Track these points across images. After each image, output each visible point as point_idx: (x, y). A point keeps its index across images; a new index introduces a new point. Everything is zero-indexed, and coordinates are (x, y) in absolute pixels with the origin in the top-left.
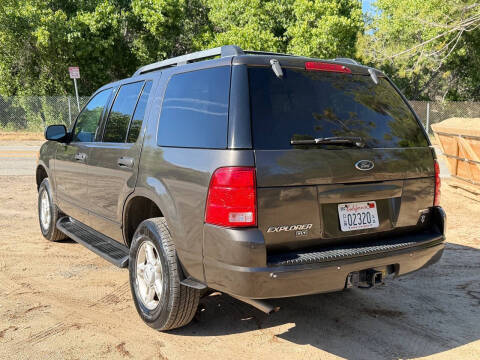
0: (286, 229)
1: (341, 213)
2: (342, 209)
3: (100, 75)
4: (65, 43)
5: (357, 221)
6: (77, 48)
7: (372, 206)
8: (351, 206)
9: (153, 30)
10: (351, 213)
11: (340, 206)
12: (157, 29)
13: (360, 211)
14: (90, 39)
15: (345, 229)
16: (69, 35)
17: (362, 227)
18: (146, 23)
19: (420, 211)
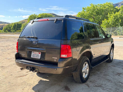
1: (32, 53)
5: (35, 56)
7: (40, 53)
8: (35, 52)
10: (34, 54)
11: (32, 52)
13: (36, 54)
15: (32, 57)
17: (36, 58)
19: (53, 58)
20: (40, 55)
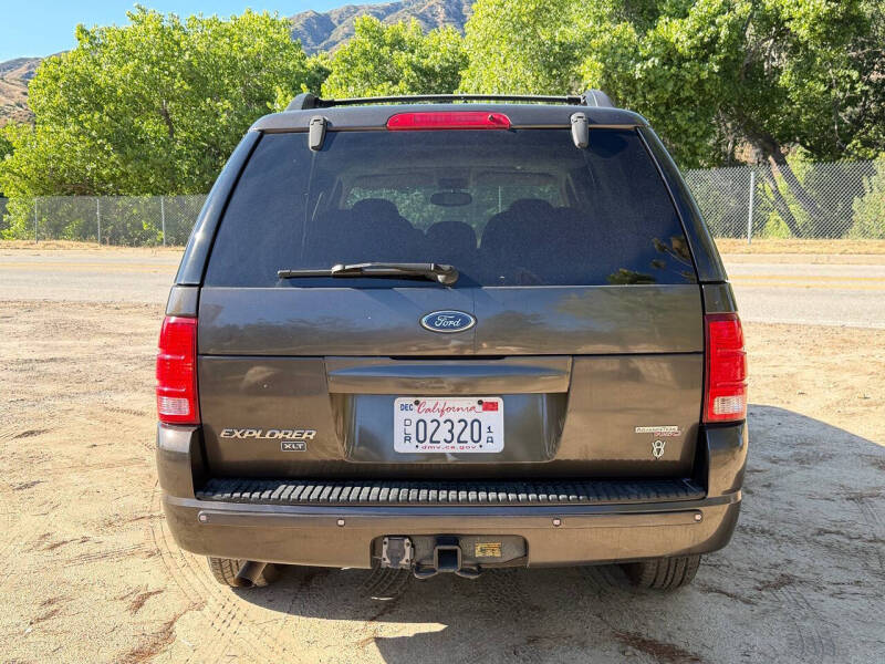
0: (257, 434)
1: (399, 416)
2: (404, 407)
3: (692, 130)
4: (631, 81)
5: (443, 434)
6: (651, 86)
7: (493, 407)
8: (430, 402)
9: (804, 33)
10: (429, 417)
11: (398, 402)
12: (812, 30)
13: (455, 416)
14: (679, 66)
15: (401, 446)
16: (639, 66)
17: (454, 448)
18: (791, 19)
19: (640, 430)
20: (495, 421)
